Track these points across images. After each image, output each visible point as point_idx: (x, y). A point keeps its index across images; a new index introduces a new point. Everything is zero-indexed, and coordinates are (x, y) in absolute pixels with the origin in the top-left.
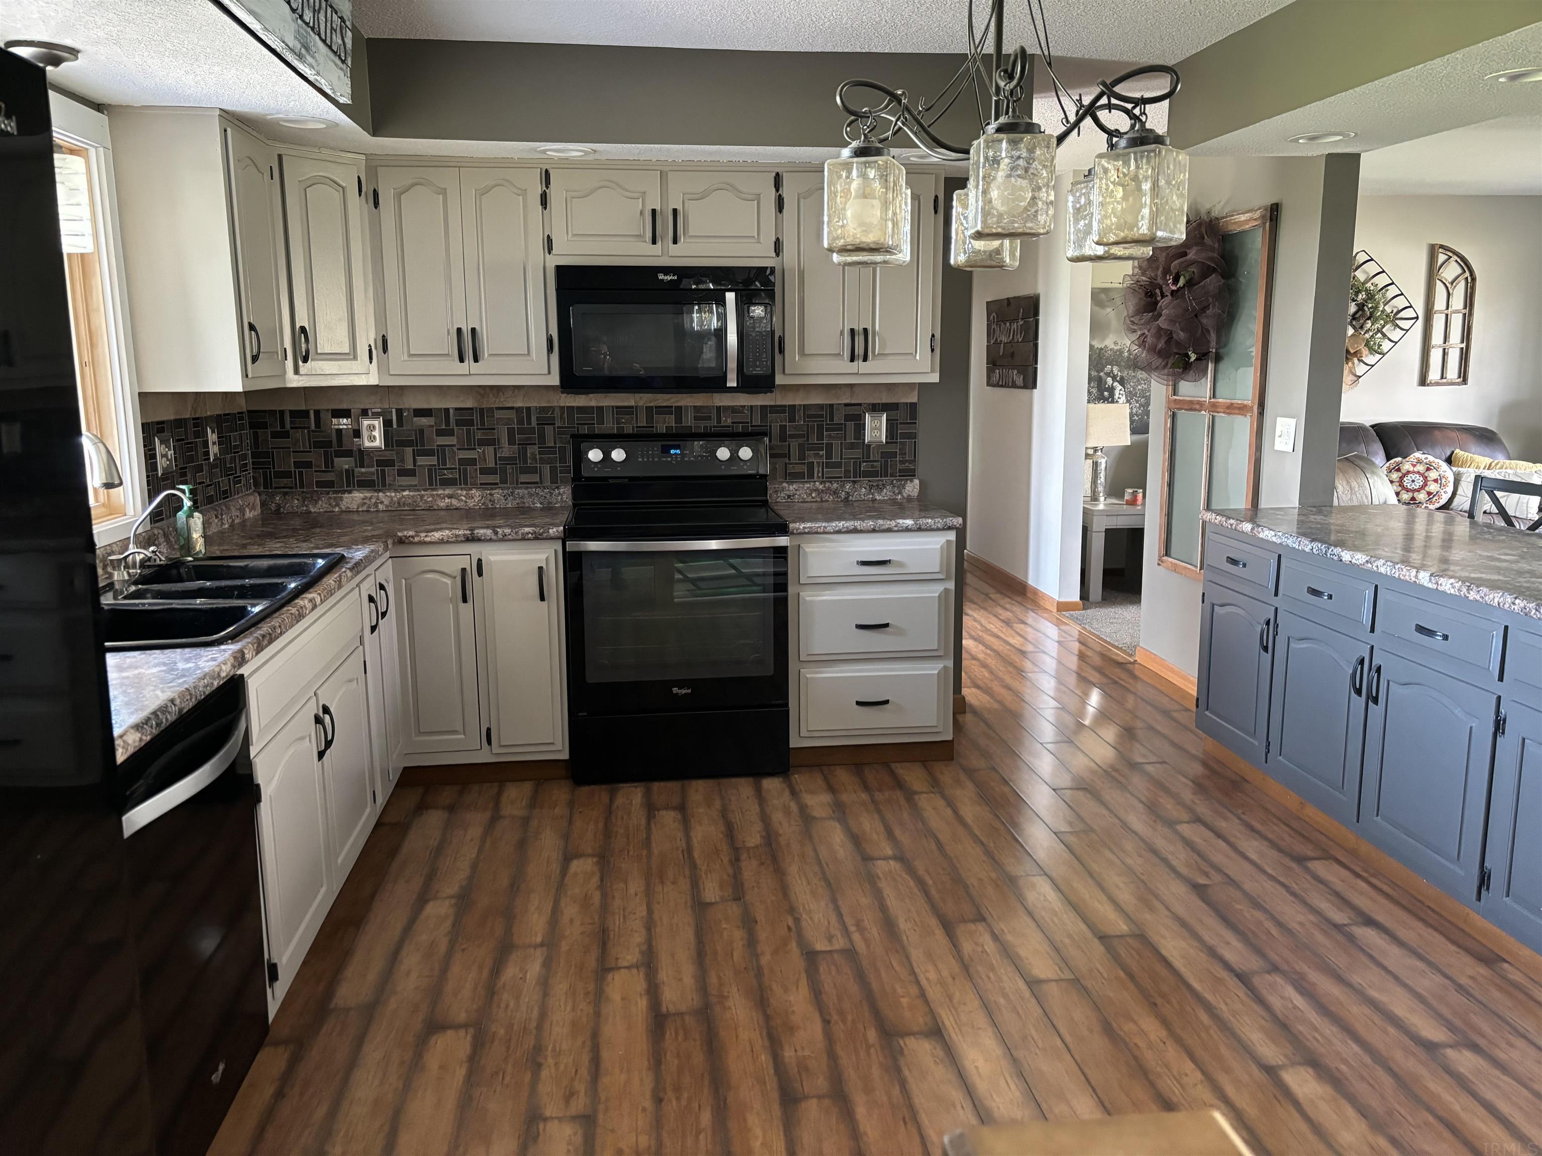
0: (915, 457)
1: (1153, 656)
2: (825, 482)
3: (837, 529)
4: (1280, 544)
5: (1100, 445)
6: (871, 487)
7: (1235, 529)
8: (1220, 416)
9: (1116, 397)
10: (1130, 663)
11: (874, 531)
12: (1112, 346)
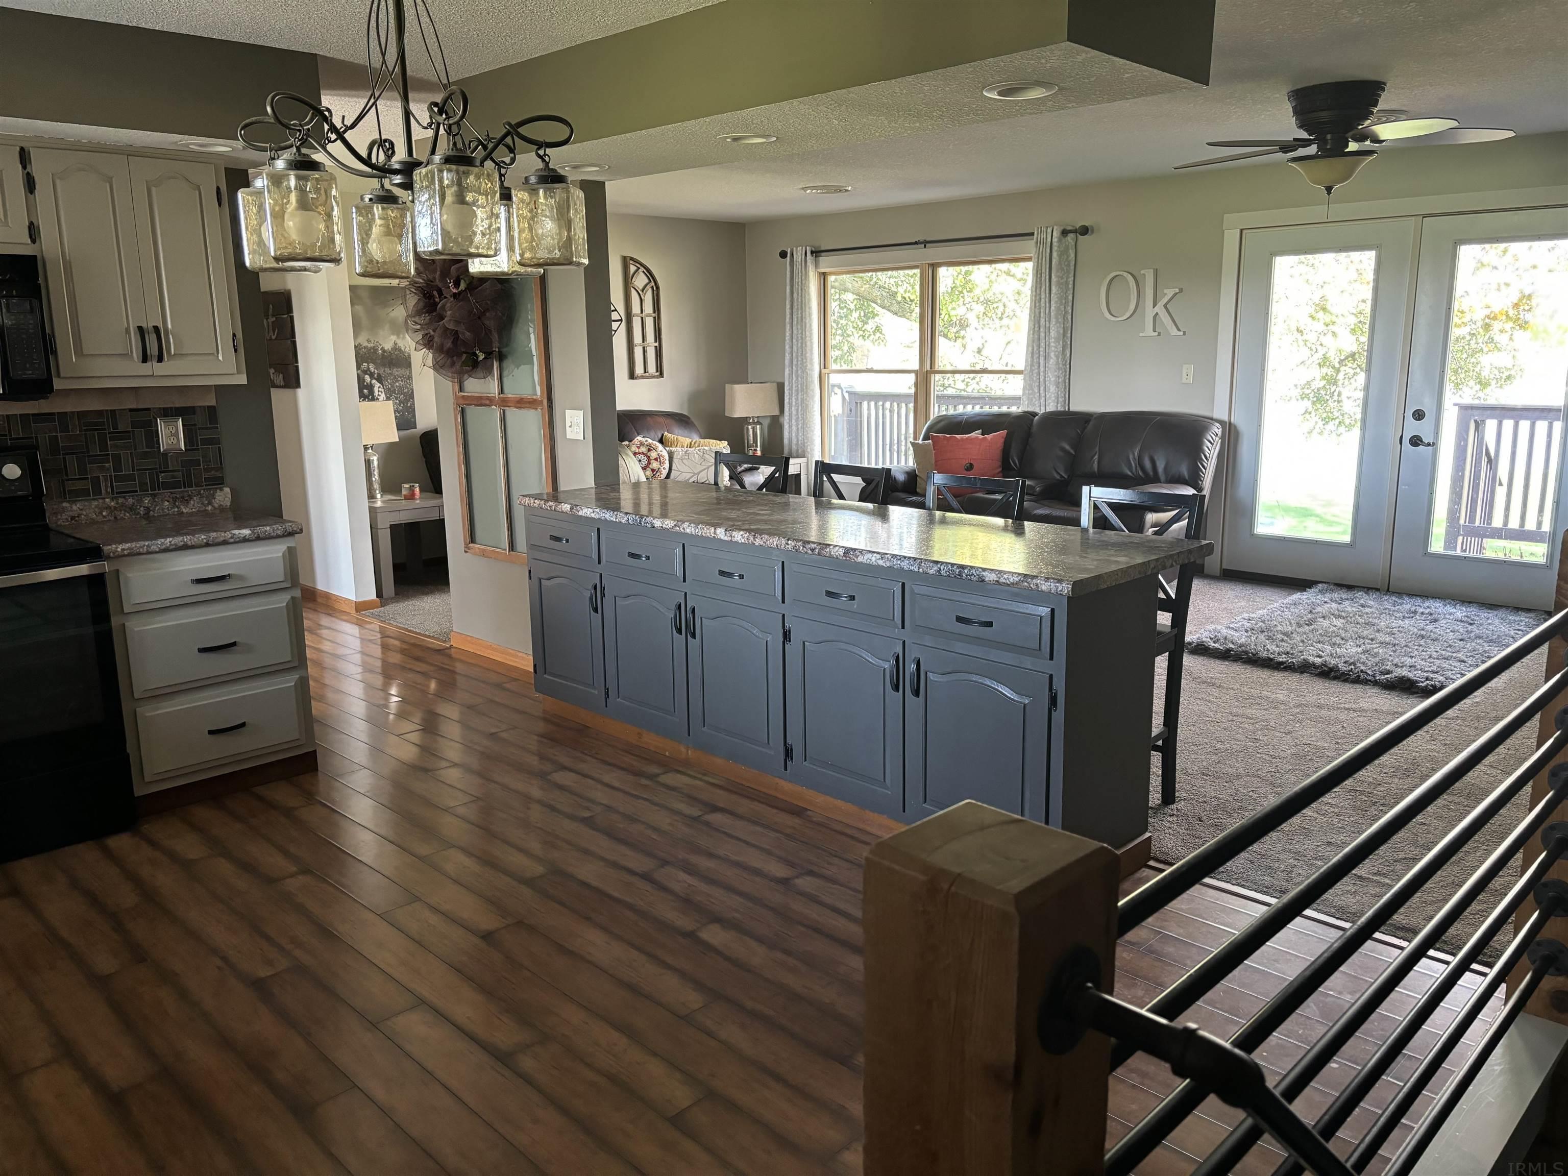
0: (221, 464)
1: (469, 638)
2: (117, 498)
3: (163, 547)
4: (599, 519)
5: (370, 443)
6: (175, 500)
7: (555, 510)
8: (511, 413)
9: (376, 394)
10: (448, 648)
11: (207, 545)
12: (365, 344)
